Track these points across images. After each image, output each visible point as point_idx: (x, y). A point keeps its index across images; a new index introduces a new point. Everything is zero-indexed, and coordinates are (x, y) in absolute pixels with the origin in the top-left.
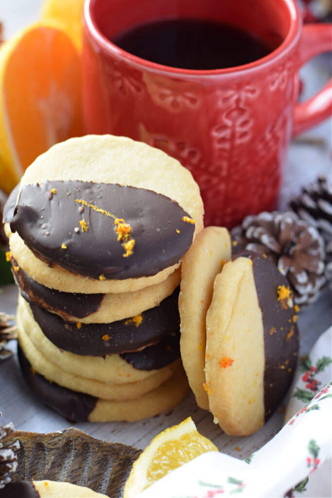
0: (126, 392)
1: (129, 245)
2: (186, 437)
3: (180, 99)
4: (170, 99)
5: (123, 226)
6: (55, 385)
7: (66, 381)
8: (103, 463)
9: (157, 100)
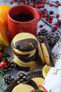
0: (33, 65)
1: (33, 46)
2: (46, 67)
3: (28, 26)
4: (26, 26)
5: (31, 44)
6: (24, 67)
7: (26, 66)
8: (37, 74)
9: (25, 27)
